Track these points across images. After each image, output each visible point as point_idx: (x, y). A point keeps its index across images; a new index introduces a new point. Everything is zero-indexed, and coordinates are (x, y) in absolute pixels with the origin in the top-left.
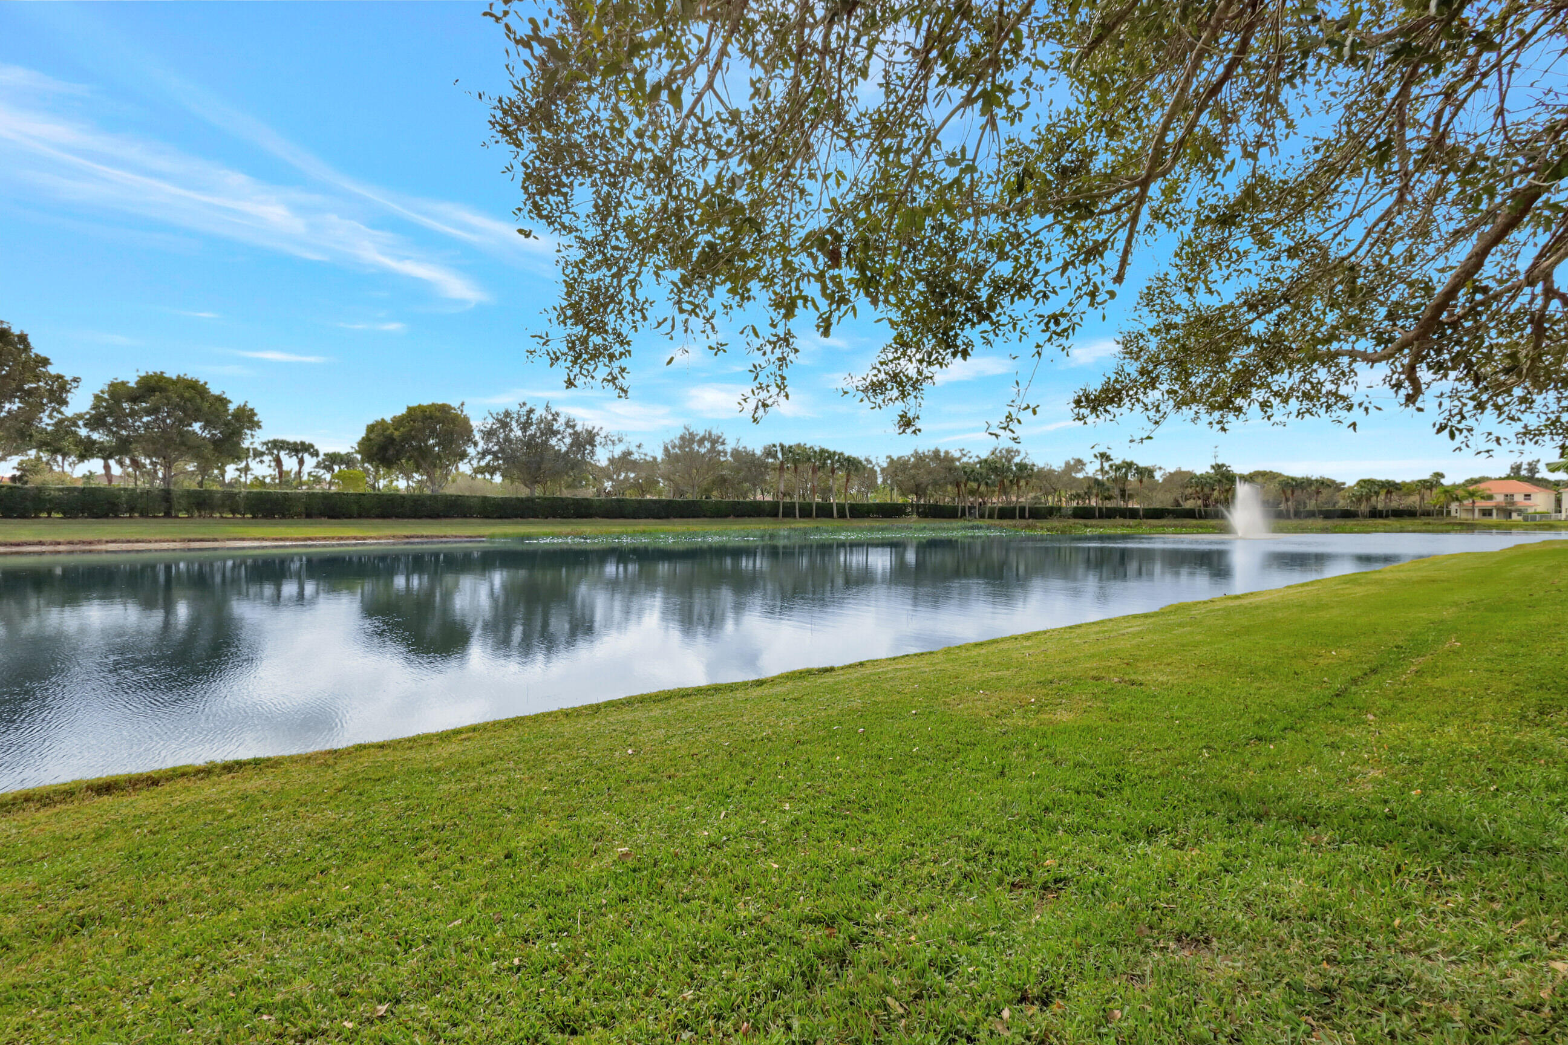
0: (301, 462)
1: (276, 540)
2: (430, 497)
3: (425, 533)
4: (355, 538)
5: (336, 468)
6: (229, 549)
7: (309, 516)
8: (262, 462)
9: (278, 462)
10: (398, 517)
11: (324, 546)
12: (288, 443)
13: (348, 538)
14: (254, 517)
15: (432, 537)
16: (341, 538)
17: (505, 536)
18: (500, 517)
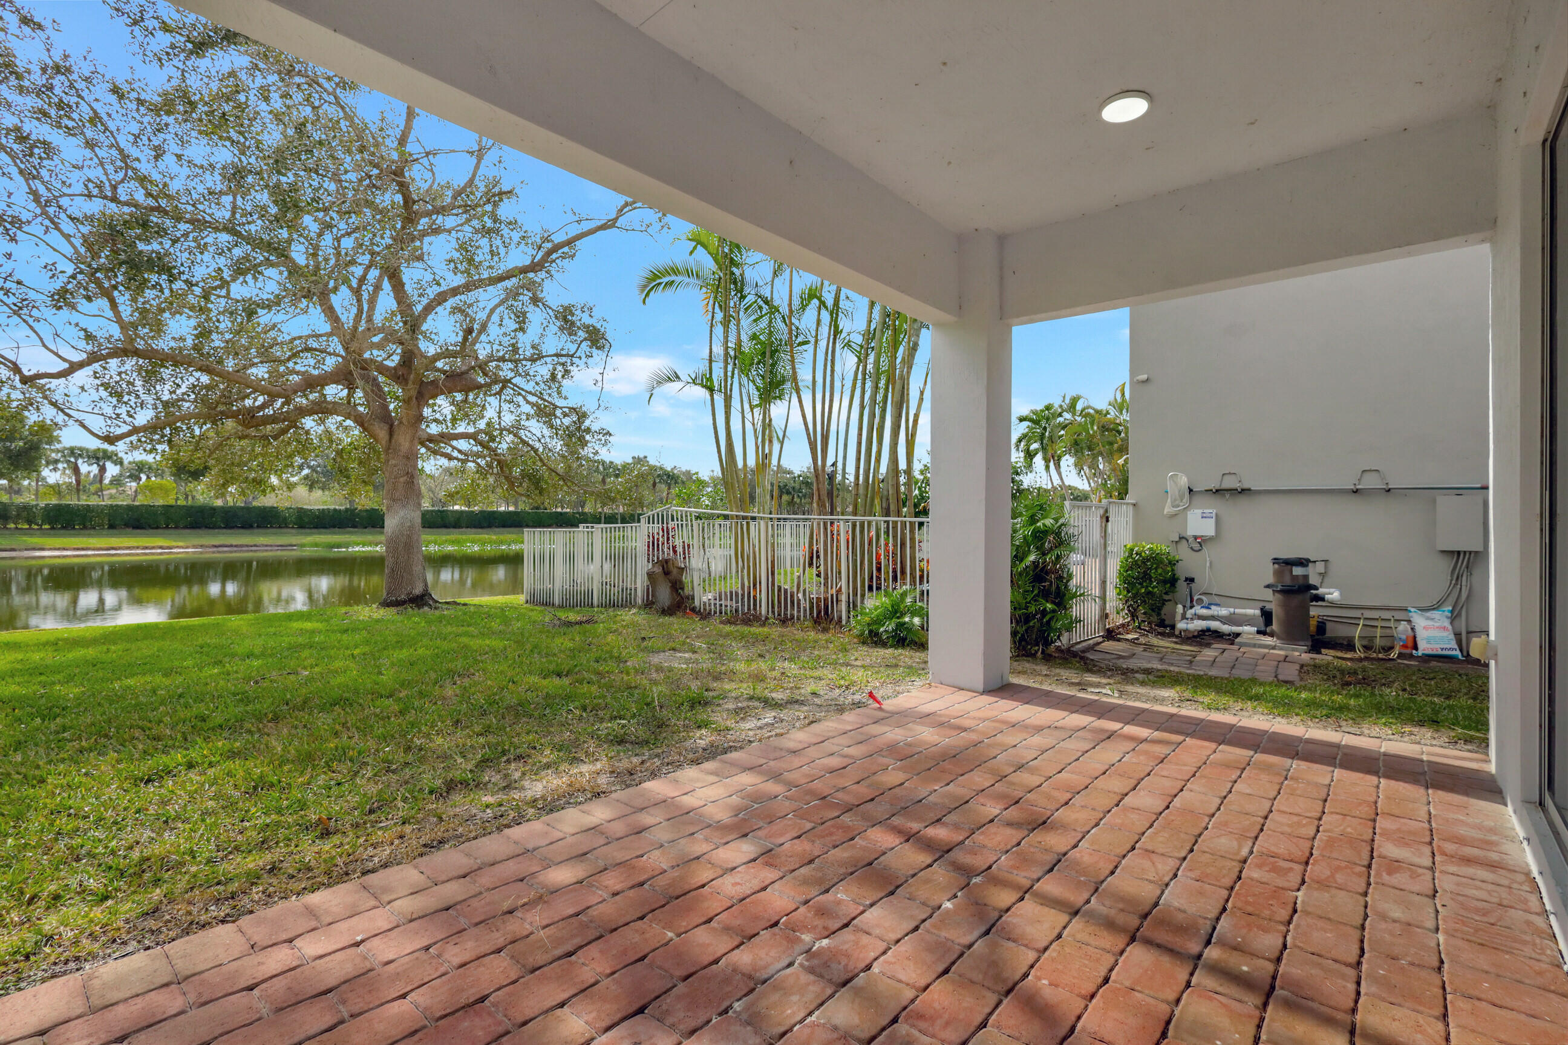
0: (103, 470)
1: (78, 549)
2: (242, 508)
3: (234, 543)
4: (161, 547)
5: (144, 477)
6: (27, 558)
7: (112, 527)
8: (55, 470)
9: (76, 470)
10: (208, 527)
11: (129, 555)
12: (87, 450)
13: (153, 548)
14: (53, 528)
15: (242, 546)
16: (146, 548)
17: (316, 545)
18: (316, 527)
